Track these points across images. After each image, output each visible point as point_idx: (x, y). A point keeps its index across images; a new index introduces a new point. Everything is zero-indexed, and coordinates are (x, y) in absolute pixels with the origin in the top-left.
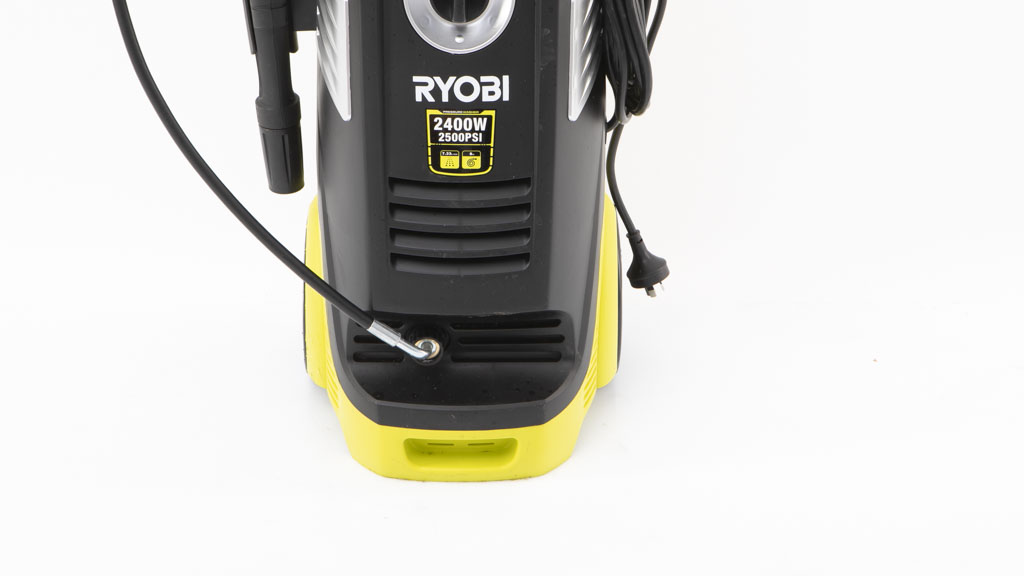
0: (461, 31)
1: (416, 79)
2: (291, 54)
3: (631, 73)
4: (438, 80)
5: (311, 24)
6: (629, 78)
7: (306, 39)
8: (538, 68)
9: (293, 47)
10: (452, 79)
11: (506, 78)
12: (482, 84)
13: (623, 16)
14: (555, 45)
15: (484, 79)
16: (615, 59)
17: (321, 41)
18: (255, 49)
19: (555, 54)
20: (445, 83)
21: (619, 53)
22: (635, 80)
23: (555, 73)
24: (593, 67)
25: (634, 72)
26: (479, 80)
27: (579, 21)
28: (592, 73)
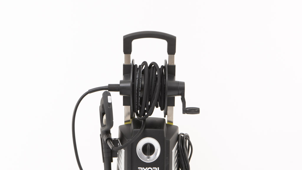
0: (149, 158)
1: (139, 168)
2: (111, 163)
3: (185, 167)
4: (144, 168)
5: (116, 156)
6: (185, 168)
7: (115, 159)
8: (165, 166)
9: (112, 161)
10: (146, 168)
11: (158, 168)
12: (153, 169)
13: (184, 155)
14: (169, 161)
15: (153, 168)
16: (182, 164)
17: (118, 160)
18: (104, 162)
19: (169, 163)
20: (145, 169)
21: (183, 163)
22: (186, 169)
23: (169, 167)
24: (177, 166)
25: (186, 167)
26: (152, 168)
27: (174, 156)
28: (177, 167)
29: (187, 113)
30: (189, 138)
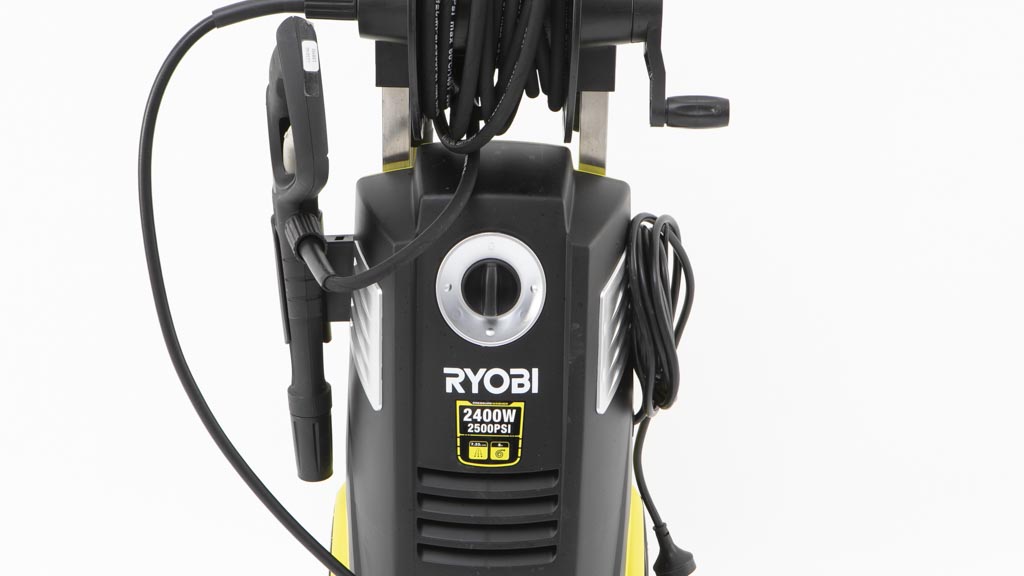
0: (492, 324)
1: (447, 370)
2: (324, 344)
3: (659, 367)
4: (469, 371)
5: (345, 316)
6: (657, 373)
7: (339, 329)
8: (568, 361)
9: (327, 339)
10: (482, 371)
11: (535, 371)
12: (512, 377)
13: (651, 312)
14: (584, 339)
15: (513, 371)
16: (643, 352)
17: (354, 332)
18: (289, 339)
19: (584, 348)
20: (475, 374)
21: (647, 348)
22: (663, 374)
23: (584, 367)
24: (622, 361)
25: (662, 366)
26: (508, 372)
27: (608, 316)
28: (620, 367)
29: (668, 125)
30: (679, 237)
